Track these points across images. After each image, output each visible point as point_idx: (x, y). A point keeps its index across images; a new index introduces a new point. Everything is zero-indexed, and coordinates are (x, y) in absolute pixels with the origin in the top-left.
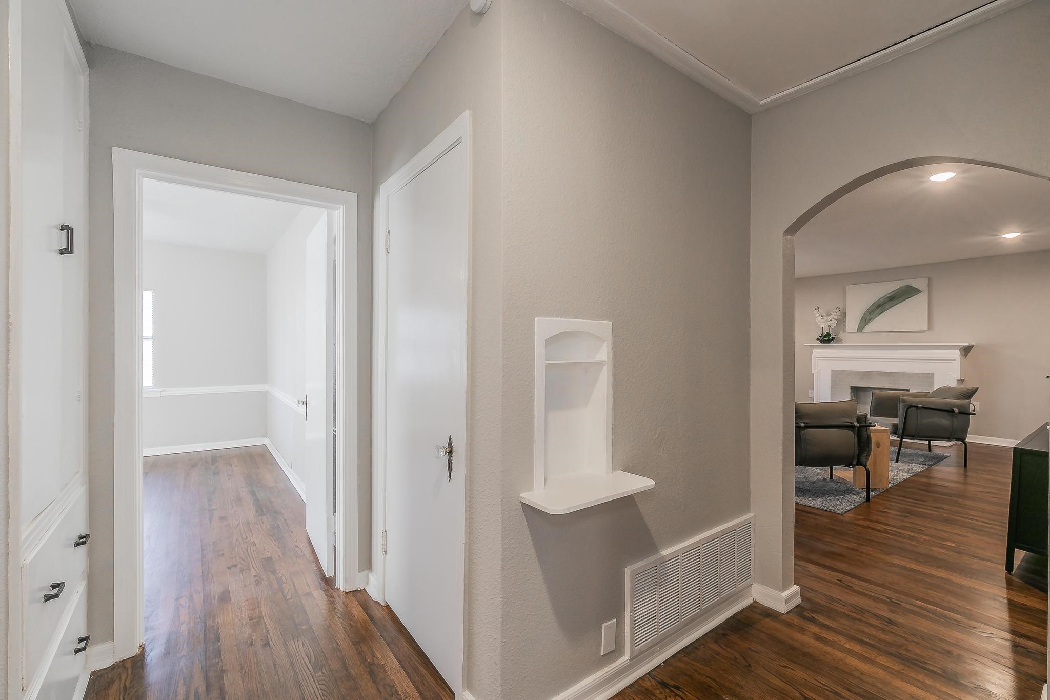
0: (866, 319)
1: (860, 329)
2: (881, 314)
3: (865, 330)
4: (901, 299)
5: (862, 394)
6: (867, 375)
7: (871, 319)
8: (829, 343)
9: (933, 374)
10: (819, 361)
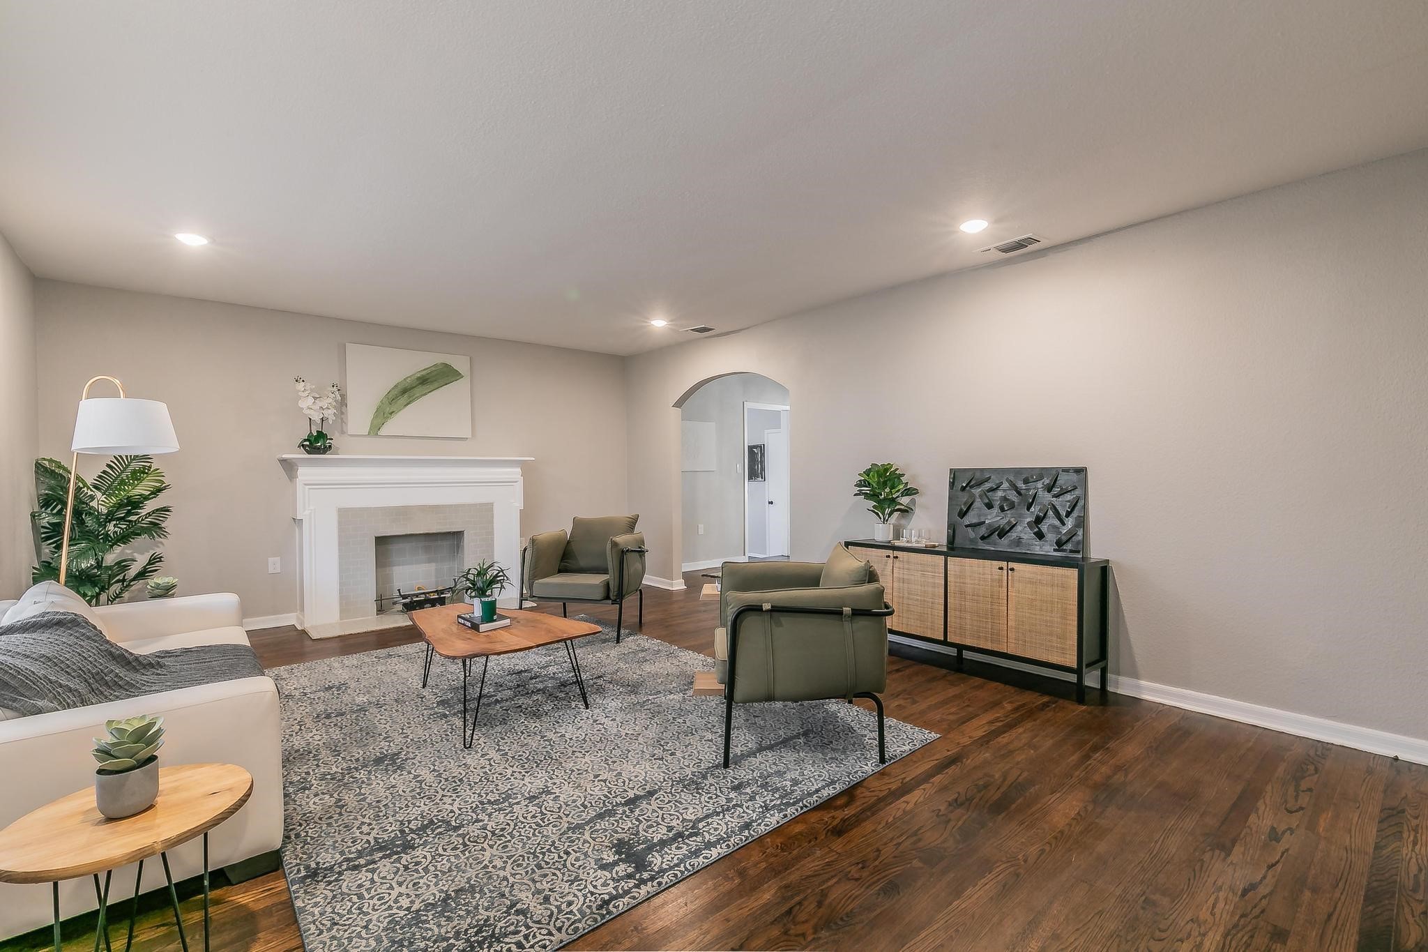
0: (384, 413)
1: (375, 429)
2: (408, 404)
3: (383, 432)
4: (436, 385)
5: (394, 547)
6: (402, 512)
7: (392, 412)
8: (324, 453)
9: (492, 504)
10: (311, 490)
